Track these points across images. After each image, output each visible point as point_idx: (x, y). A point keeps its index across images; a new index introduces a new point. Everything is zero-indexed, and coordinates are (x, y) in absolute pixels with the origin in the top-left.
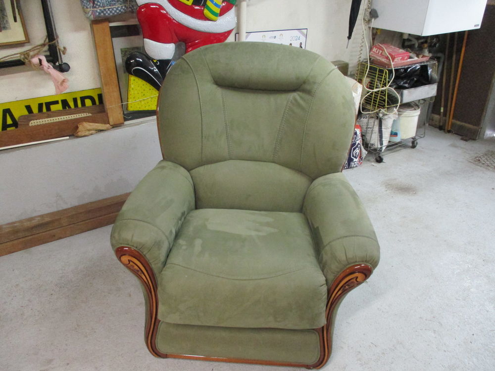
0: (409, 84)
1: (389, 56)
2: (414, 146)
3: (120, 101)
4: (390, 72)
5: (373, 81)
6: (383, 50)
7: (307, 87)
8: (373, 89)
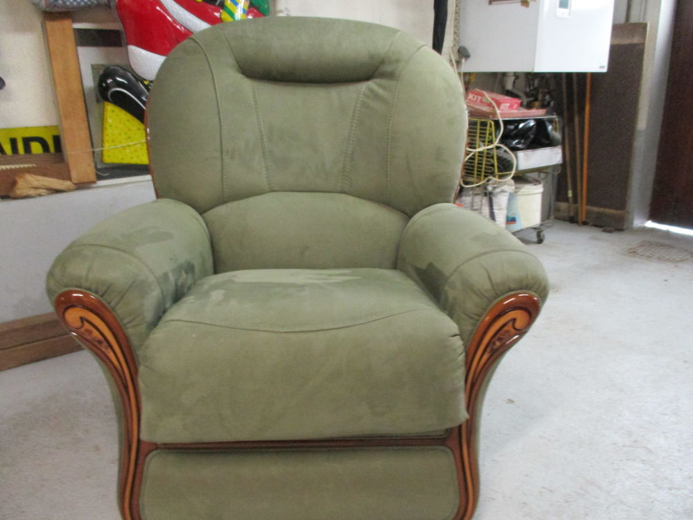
0: (524, 143)
1: (492, 102)
2: (540, 241)
3: (90, 145)
4: (497, 123)
5: (473, 140)
6: (482, 95)
7: (388, 68)
8: (475, 148)
